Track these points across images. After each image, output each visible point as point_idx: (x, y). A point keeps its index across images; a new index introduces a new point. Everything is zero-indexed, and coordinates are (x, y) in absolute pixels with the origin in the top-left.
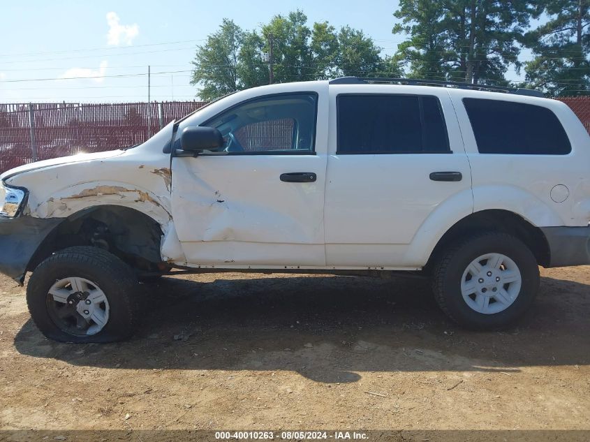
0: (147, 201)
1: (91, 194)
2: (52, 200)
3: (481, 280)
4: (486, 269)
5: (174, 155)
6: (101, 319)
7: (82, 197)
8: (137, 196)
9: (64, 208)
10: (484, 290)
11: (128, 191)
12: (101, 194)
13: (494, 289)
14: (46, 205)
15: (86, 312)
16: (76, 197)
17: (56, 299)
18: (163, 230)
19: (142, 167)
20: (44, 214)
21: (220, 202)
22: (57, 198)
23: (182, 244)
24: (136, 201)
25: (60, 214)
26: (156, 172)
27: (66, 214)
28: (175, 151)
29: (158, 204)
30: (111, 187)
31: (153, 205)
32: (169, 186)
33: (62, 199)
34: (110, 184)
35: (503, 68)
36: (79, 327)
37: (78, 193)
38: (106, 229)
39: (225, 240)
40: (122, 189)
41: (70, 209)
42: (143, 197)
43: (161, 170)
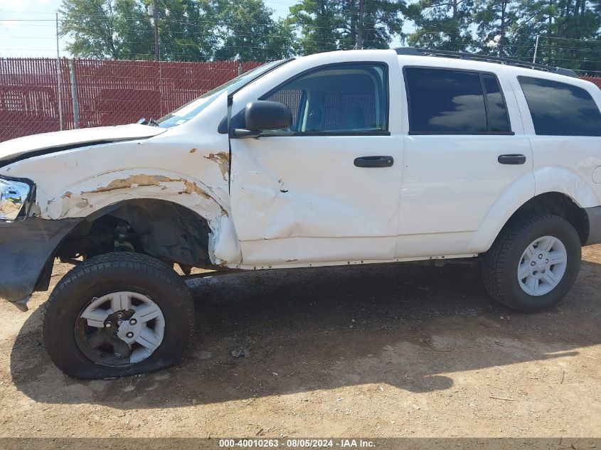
0: (194, 193)
1: (123, 185)
2: (68, 195)
3: (534, 263)
4: (538, 252)
5: (233, 135)
6: (152, 342)
7: (109, 190)
8: (182, 187)
9: (83, 204)
10: (535, 273)
11: (171, 181)
12: (136, 185)
13: (543, 272)
14: (59, 201)
15: (130, 335)
16: (103, 190)
17: (90, 323)
18: (211, 227)
19: (193, 151)
20: (55, 213)
21: (284, 192)
22: (76, 192)
23: (242, 244)
24: (180, 193)
25: (76, 213)
26: (211, 157)
27: (85, 213)
28: (234, 131)
29: (207, 196)
30: (149, 176)
31: (201, 197)
32: (227, 174)
33: (83, 193)
34: (148, 173)
35: (388, 38)
36: (118, 355)
37: (105, 186)
38: (129, 227)
39: (289, 236)
40: (164, 179)
41: (91, 206)
42: (189, 188)
43: (218, 155)
